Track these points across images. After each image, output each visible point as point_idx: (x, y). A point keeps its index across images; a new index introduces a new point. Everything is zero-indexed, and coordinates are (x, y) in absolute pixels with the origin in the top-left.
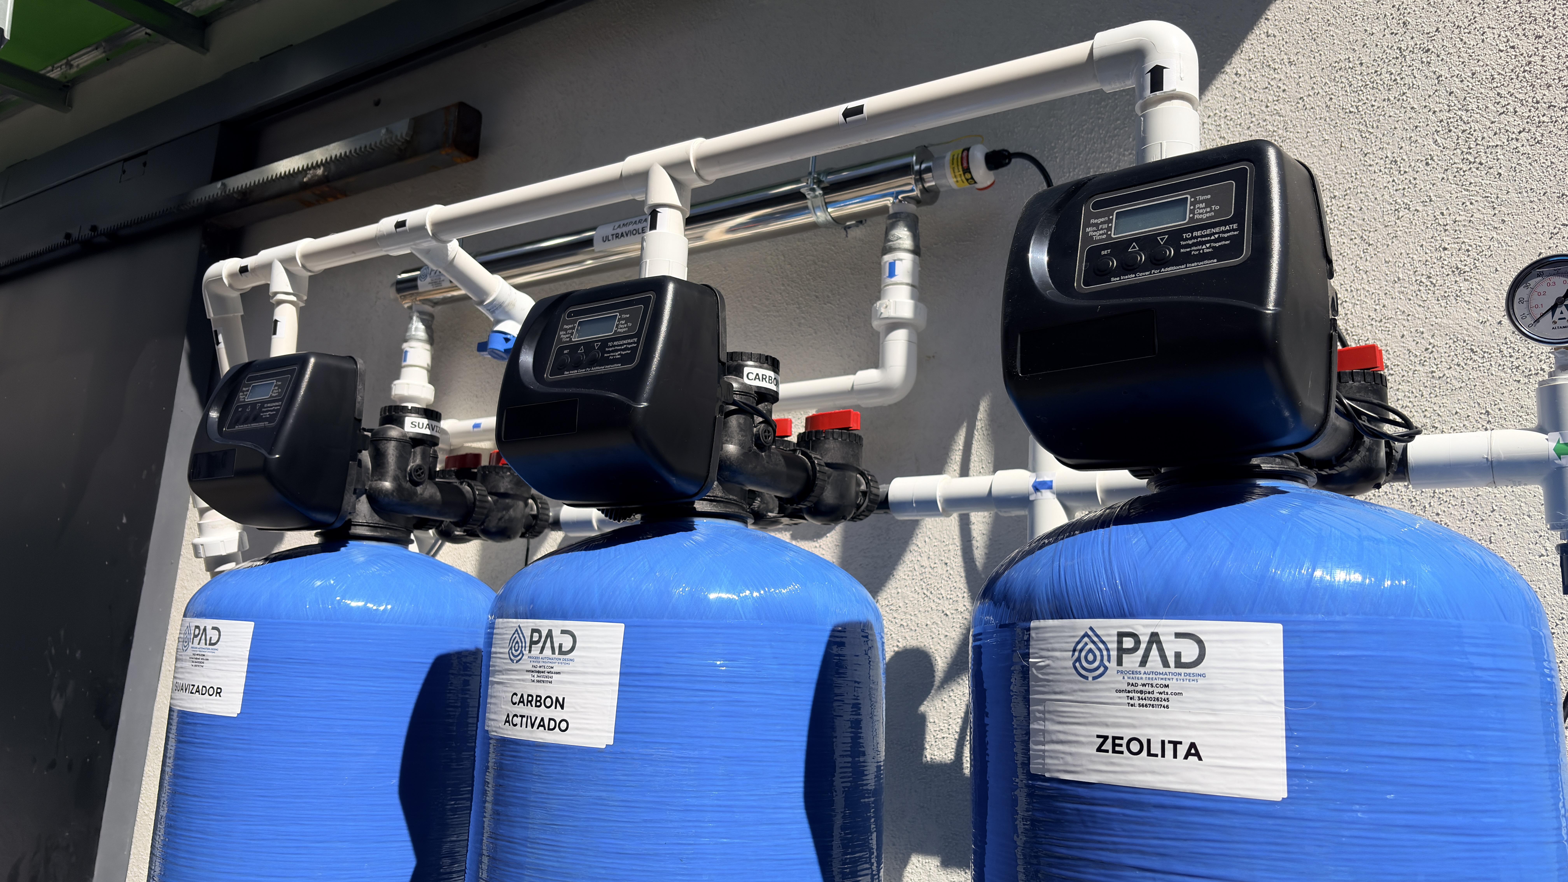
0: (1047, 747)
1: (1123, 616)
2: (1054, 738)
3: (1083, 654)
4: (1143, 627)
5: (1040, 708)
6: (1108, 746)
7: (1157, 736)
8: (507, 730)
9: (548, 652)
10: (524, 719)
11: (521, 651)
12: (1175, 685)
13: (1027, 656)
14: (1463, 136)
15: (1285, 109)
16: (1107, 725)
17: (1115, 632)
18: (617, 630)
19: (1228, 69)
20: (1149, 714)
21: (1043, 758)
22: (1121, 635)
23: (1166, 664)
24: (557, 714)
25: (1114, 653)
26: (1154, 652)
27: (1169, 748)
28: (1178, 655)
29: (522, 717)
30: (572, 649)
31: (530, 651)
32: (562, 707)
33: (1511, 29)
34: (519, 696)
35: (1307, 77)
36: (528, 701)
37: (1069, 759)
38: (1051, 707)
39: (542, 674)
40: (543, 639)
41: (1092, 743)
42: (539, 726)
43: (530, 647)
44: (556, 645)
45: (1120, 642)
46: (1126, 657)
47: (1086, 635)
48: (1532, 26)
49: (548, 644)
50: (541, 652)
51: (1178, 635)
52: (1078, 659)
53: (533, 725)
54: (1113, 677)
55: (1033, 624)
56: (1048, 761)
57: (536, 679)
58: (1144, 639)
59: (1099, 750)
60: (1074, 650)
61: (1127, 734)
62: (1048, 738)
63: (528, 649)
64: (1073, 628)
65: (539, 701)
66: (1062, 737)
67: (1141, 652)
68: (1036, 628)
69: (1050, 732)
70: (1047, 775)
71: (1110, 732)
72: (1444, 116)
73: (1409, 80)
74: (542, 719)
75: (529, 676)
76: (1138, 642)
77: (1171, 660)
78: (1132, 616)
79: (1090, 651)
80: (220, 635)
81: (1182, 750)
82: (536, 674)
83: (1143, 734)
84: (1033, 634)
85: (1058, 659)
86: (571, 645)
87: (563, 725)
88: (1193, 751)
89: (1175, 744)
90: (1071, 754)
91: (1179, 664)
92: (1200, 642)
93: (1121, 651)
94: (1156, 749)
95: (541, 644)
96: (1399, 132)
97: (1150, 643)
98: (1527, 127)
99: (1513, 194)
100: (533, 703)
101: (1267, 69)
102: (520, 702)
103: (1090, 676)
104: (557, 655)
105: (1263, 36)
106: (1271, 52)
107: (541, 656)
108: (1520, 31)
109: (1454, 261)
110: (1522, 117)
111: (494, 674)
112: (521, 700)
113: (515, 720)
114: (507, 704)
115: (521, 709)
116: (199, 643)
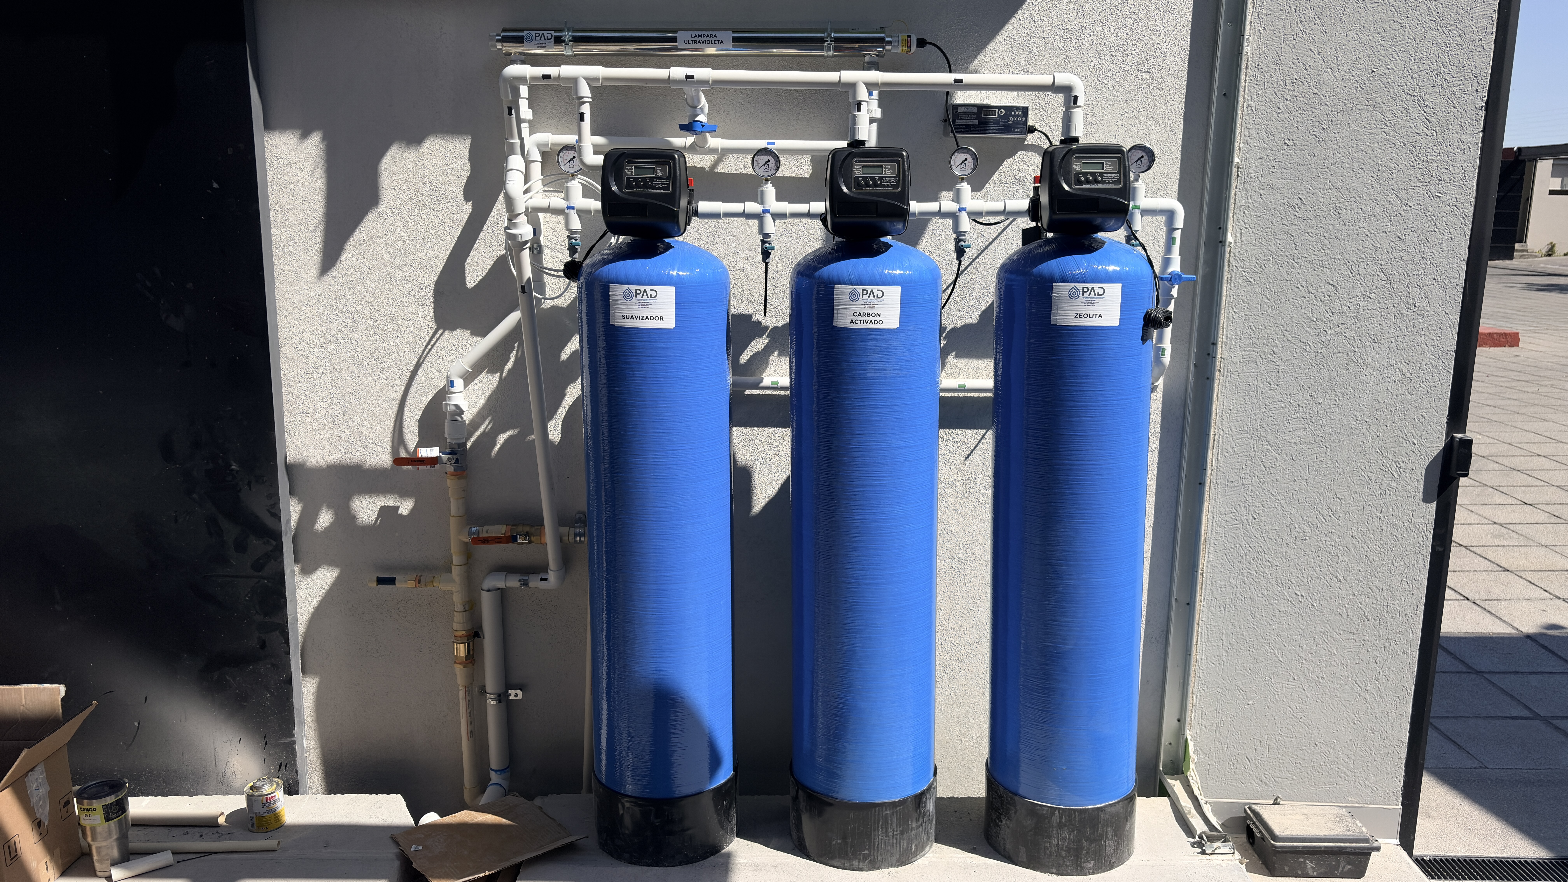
0: (1059, 317)
1: (1085, 283)
2: (1061, 315)
4: (1090, 286)
5: (1057, 307)
6: (1078, 316)
7: (1091, 313)
8: (852, 325)
9: (872, 297)
10: (862, 322)
11: (858, 297)
12: (1097, 300)
13: (1052, 293)
14: (1098, 69)
15: (1038, 41)
16: (1078, 311)
18: (899, 289)
19: (1016, 16)
20: (1090, 308)
21: (1057, 320)
22: (1084, 288)
23: (1095, 295)
24: (878, 319)
25: (1081, 293)
26: (1092, 292)
27: (1095, 316)
28: (1098, 293)
29: (861, 320)
30: (883, 296)
32: (880, 316)
33: (1119, 28)
34: (858, 313)
35: (1047, 29)
36: (864, 315)
37: (1066, 320)
38: (1060, 307)
39: (869, 305)
40: (869, 293)
41: (1072, 316)
42: (870, 323)
43: (862, 296)
44: (875, 295)
45: (1083, 290)
46: (1085, 293)
47: (1072, 288)
48: (1126, 29)
50: (868, 298)
51: (1099, 288)
52: (1069, 294)
53: (867, 323)
54: (1081, 299)
55: (1054, 284)
57: (867, 307)
58: (1090, 289)
59: (1075, 317)
60: (1068, 292)
61: (1083, 313)
62: (1059, 315)
64: (1069, 286)
65: (869, 315)
66: (1064, 315)
67: (1089, 292)
68: (1056, 286)
69: (1060, 313)
70: (1058, 324)
71: (1079, 313)
72: (1093, 59)
73: (1083, 41)
74: (870, 321)
75: (863, 306)
76: (1088, 290)
77: (1097, 294)
78: (1087, 283)
79: (1074, 292)
80: (659, 293)
81: (1098, 316)
82: (867, 305)
83: (1088, 313)
84: (1054, 287)
85: (1064, 294)
86: (882, 295)
87: (881, 322)
88: (1100, 316)
89: (1096, 314)
91: (1098, 295)
92: (1104, 289)
93: (1083, 292)
94: (1091, 316)
95: (869, 295)
96: (1077, 62)
97: (1091, 290)
98: (1119, 70)
99: (1112, 97)
101: (1032, 20)
103: (1073, 298)
105: (1031, 4)
106: (1034, 13)
108: (1121, 30)
109: (1091, 120)
110: (1118, 66)
111: (838, 305)
112: (860, 314)
113: (857, 322)
114: (851, 316)
115: (860, 318)
116: (642, 297)
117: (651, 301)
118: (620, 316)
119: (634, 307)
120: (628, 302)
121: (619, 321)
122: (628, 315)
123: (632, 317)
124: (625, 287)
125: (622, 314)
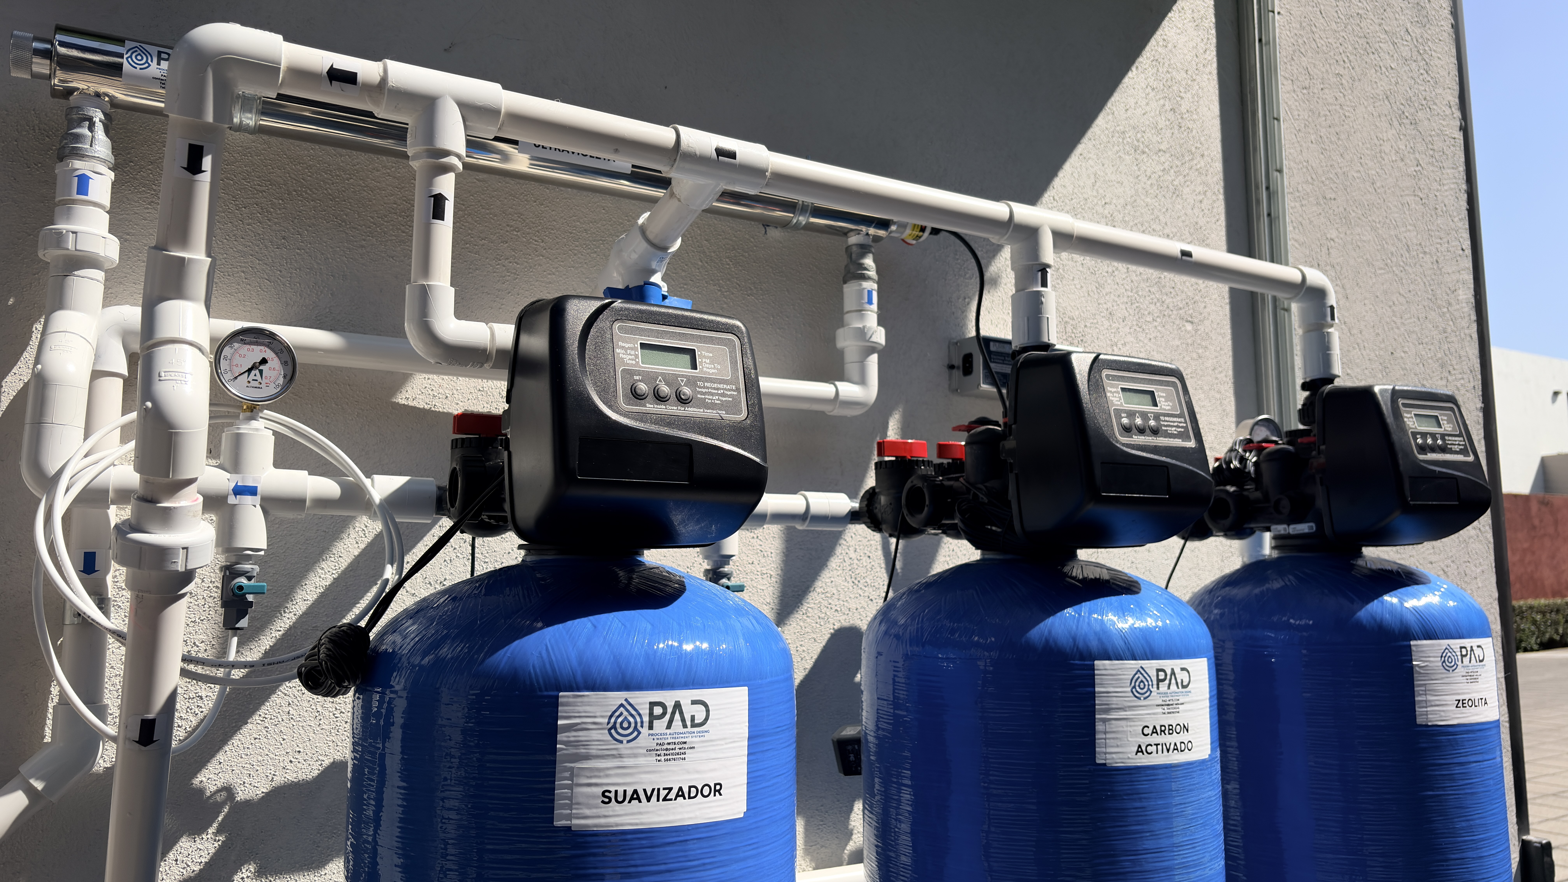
0: (1429, 709)
2: (1433, 703)
3: (1446, 658)
4: (1468, 643)
5: (1423, 688)
6: (1460, 704)
7: (1476, 696)
8: (1140, 759)
9: (1173, 687)
10: (1160, 747)
11: (1149, 689)
13: (1412, 662)
16: (1459, 694)
17: (1458, 647)
18: (1203, 664)
20: (1474, 686)
21: (1427, 715)
22: (1461, 648)
23: (1477, 661)
24: (1184, 737)
25: (1460, 657)
26: (1473, 655)
28: (1480, 656)
29: (1157, 745)
30: (1188, 682)
31: (1158, 688)
32: (1187, 731)
34: (1151, 728)
36: (1161, 731)
37: (1442, 714)
38: (1428, 687)
39: (1170, 706)
40: (1168, 677)
41: (1454, 704)
42: (1174, 749)
43: (1158, 685)
44: (1179, 681)
45: (1461, 651)
46: (1464, 658)
47: (1446, 649)
49: (1173, 681)
50: (1169, 688)
51: (1477, 646)
52: (1444, 661)
53: (1168, 750)
54: (1460, 670)
55: (1413, 644)
56: (1429, 716)
57: (1166, 711)
58: (1469, 649)
59: (1457, 707)
60: (1442, 657)
61: (1467, 697)
62: (1429, 704)
63: (1155, 686)
64: (1439, 645)
65: (1171, 730)
66: (1438, 703)
67: (1469, 656)
68: (1415, 645)
69: (1430, 701)
70: (1430, 724)
71: (1461, 697)
74: (1175, 744)
75: (1160, 710)
76: (1468, 651)
78: (1463, 637)
79: (1449, 657)
80: (708, 711)
82: (1166, 707)
83: (1472, 696)
84: (1413, 648)
85: (1432, 662)
86: (1188, 680)
87: (1189, 746)
90: (1443, 711)
91: (1481, 660)
92: (1483, 649)
93: (1462, 656)
95: (1167, 682)
97: (1471, 652)
100: (1167, 732)
102: (1153, 732)
103: (1451, 670)
104: (1181, 689)
107: (1169, 691)
111: (1107, 711)
112: (1154, 731)
113: (1150, 749)
114: (1136, 735)
115: (1155, 739)
116: (669, 726)
117: (692, 737)
118: (594, 797)
119: (641, 761)
120: (624, 748)
121: (587, 812)
122: (621, 791)
123: (635, 796)
124: (616, 698)
125: (600, 790)
